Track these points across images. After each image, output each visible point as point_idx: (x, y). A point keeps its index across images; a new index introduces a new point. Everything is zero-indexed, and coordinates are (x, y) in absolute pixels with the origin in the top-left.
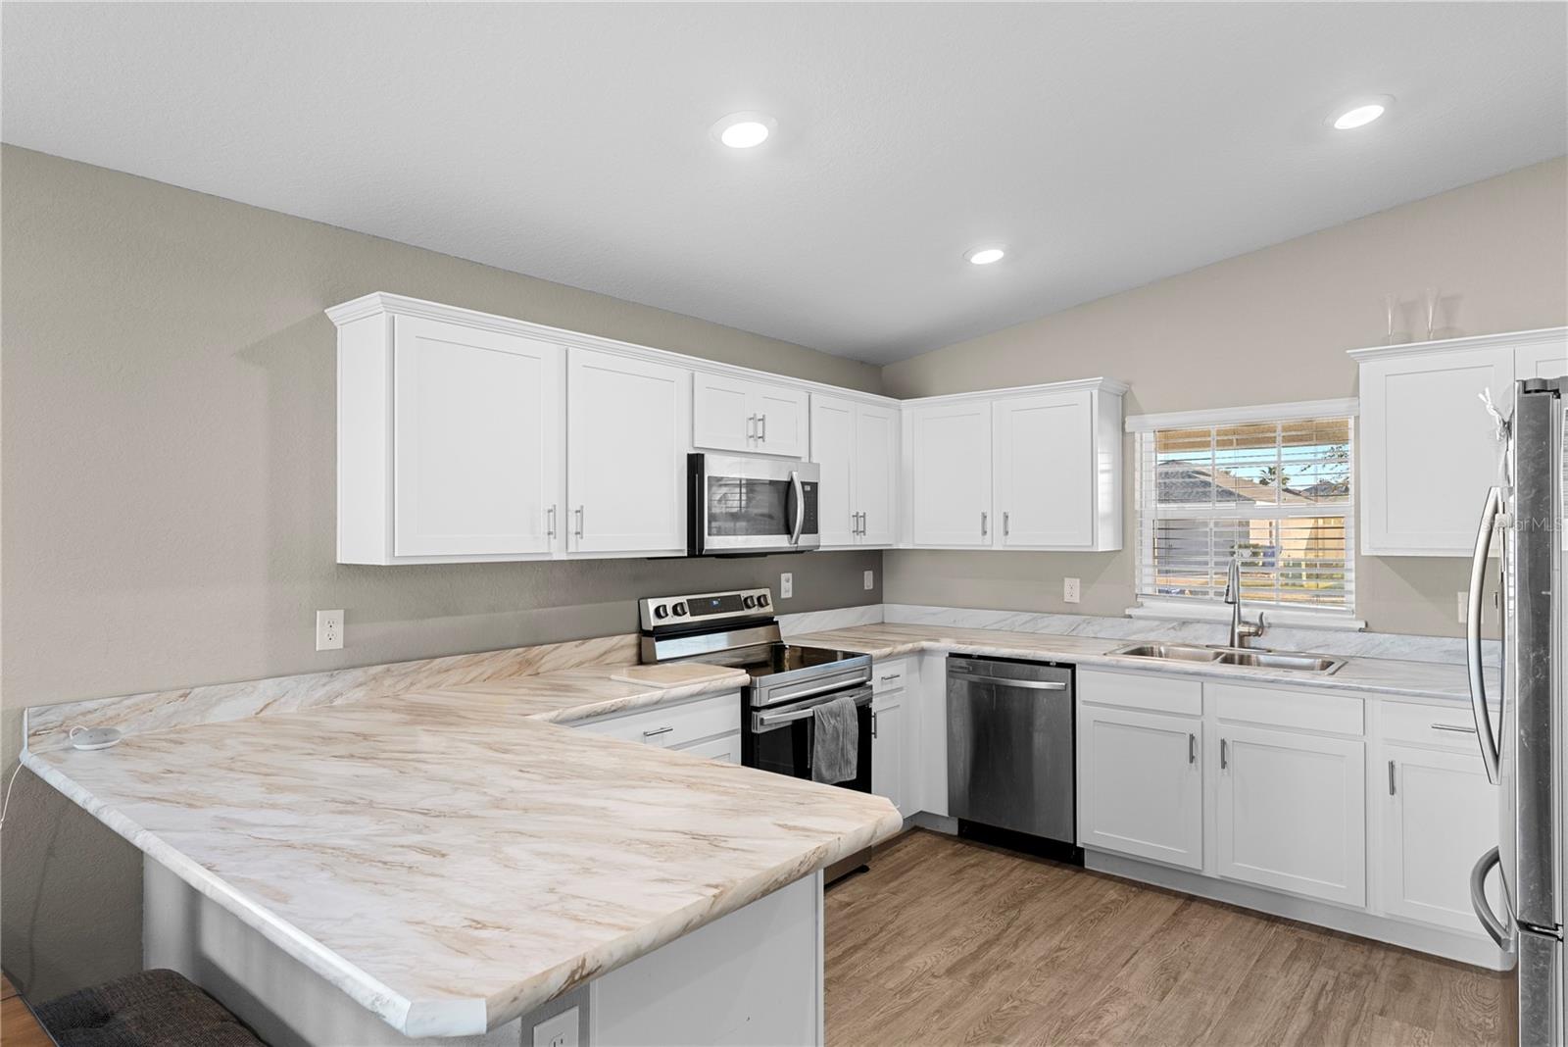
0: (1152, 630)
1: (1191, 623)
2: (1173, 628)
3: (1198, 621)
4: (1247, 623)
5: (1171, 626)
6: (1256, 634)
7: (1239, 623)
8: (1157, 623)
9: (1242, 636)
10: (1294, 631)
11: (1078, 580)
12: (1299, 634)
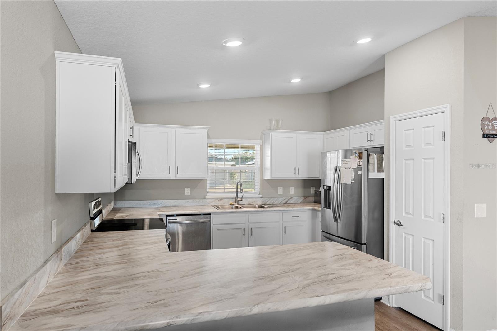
0: (213, 202)
1: (223, 199)
2: (218, 201)
3: (225, 198)
4: (239, 198)
5: (218, 200)
6: (242, 200)
7: (238, 198)
8: (214, 200)
9: (238, 201)
10: (248, 199)
11: (190, 188)
12: (249, 200)
